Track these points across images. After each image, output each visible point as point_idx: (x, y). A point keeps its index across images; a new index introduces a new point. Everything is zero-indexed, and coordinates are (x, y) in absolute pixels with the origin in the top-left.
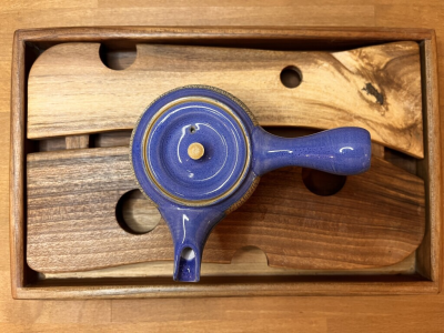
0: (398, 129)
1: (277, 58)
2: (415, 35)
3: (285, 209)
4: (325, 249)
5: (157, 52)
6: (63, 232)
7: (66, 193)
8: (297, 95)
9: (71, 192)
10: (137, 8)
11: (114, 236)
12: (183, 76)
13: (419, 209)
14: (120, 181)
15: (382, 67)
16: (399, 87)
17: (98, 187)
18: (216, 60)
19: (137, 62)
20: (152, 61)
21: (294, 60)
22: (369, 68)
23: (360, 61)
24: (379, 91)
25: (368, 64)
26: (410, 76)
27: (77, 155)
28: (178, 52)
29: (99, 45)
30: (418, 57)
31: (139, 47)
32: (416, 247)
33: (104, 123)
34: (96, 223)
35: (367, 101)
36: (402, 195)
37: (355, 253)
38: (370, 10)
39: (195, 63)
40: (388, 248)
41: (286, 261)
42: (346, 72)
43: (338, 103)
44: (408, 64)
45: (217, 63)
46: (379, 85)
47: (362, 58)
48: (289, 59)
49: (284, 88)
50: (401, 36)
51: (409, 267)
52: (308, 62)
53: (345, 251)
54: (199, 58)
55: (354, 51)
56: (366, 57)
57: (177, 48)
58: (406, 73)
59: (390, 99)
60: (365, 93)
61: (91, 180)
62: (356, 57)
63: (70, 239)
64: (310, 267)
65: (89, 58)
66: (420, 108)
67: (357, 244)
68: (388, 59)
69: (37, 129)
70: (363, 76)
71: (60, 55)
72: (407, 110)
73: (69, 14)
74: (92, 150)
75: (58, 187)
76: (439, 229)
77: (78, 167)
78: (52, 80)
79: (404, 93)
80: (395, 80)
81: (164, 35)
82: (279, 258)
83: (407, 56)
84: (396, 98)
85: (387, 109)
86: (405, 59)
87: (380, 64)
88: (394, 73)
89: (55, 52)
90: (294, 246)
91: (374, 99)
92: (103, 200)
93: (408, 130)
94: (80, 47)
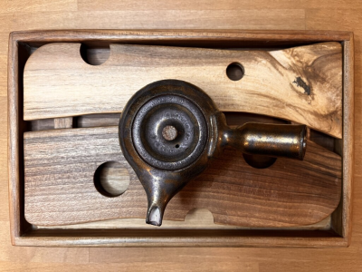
0: (321, 115)
1: (224, 56)
2: (336, 37)
3: (228, 179)
4: (260, 211)
5: (127, 50)
6: (52, 194)
7: (55, 164)
8: (240, 86)
9: (59, 163)
10: (109, 12)
11: (92, 198)
12: (147, 71)
13: (337, 180)
14: (97, 155)
15: (310, 63)
16: (323, 80)
17: (80, 160)
18: (174, 57)
19: (111, 59)
20: (122, 58)
21: (238, 57)
22: (299, 64)
23: (292, 59)
24: (307, 84)
25: (299, 61)
26: (333, 71)
27: (63, 133)
28: (143, 51)
29: (79, 45)
30: (340, 56)
31: (111, 46)
32: (333, 210)
33: (84, 108)
34: (78, 188)
35: (297, 92)
36: (324, 169)
37: (283, 214)
38: (301, 13)
39: (157, 60)
40: (310, 211)
41: (228, 220)
42: (280, 68)
43: (273, 93)
44: (331, 61)
45: (175, 60)
46: (307, 79)
47: (294, 56)
48: (233, 57)
49: (229, 80)
50: (324, 37)
51: (326, 225)
52: (249, 59)
53: (275, 212)
54: (161, 56)
55: (288, 50)
56: (297, 55)
57: (143, 48)
58: (330, 69)
59: (316, 90)
60: (295, 85)
61: (74, 154)
62: (289, 56)
63: (58, 200)
64: (247, 225)
65: (72, 56)
66: (340, 98)
67: (286, 207)
68: (315, 57)
69: (31, 113)
70: (294, 71)
71: (49, 53)
72: (330, 100)
73: (54, 16)
74: (75, 130)
75: (48, 159)
76: (350, 196)
77: (63, 144)
78: (42, 74)
79: (328, 85)
80: (321, 75)
81: (129, 37)
82: (222, 217)
83: (331, 55)
84: (321, 89)
85: (313, 99)
86: (329, 57)
87: (309, 61)
88: (320, 69)
89: (45, 51)
90: (234, 208)
91: (302, 90)
92: (84, 170)
93: (330, 116)
94: (64, 46)
